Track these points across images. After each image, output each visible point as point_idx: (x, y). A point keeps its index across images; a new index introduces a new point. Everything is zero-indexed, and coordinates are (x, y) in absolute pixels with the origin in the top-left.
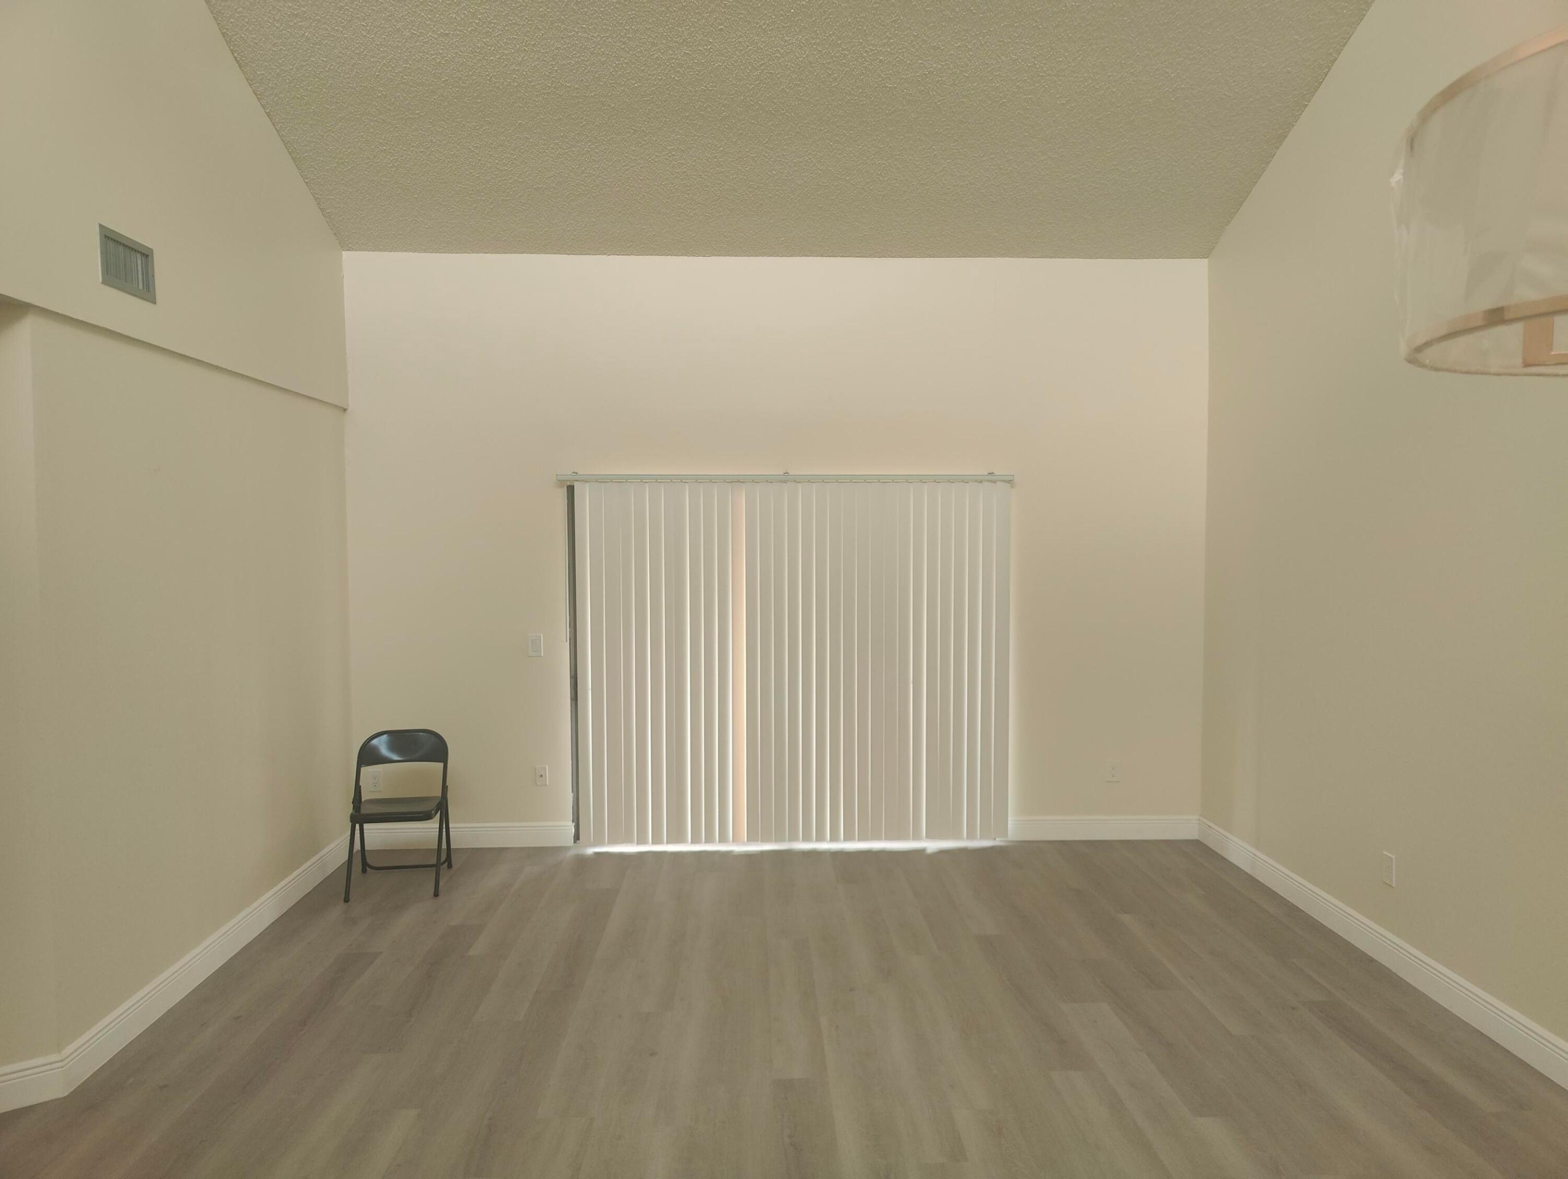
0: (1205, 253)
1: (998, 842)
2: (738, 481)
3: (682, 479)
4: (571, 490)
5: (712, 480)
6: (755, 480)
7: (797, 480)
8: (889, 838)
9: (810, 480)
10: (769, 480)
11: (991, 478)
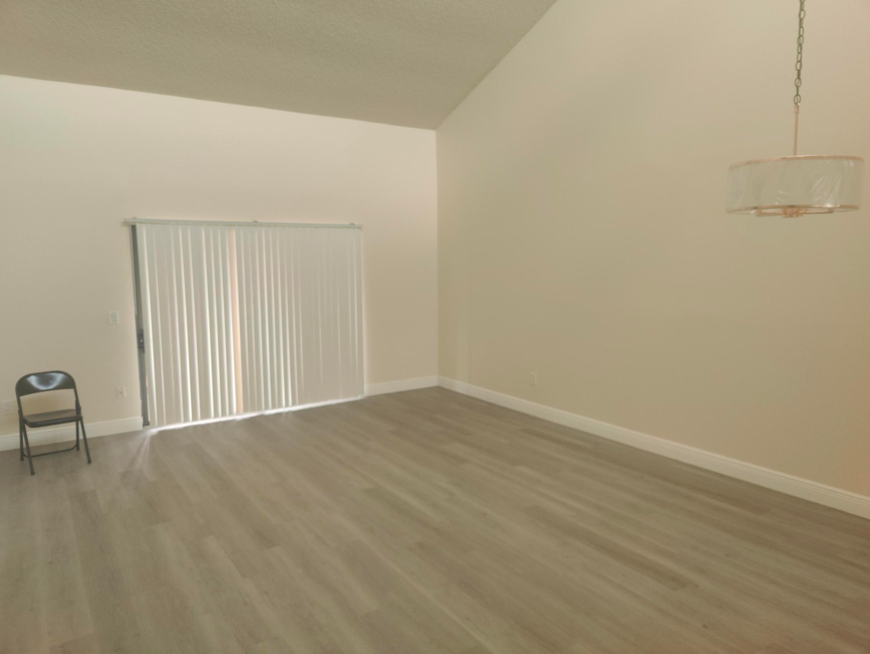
0: (434, 127)
1: (359, 397)
2: (230, 225)
3: (200, 223)
4: (133, 228)
5: (216, 224)
6: (240, 224)
7: (262, 225)
8: (313, 401)
9: (268, 225)
10: (248, 224)
11: (352, 226)
